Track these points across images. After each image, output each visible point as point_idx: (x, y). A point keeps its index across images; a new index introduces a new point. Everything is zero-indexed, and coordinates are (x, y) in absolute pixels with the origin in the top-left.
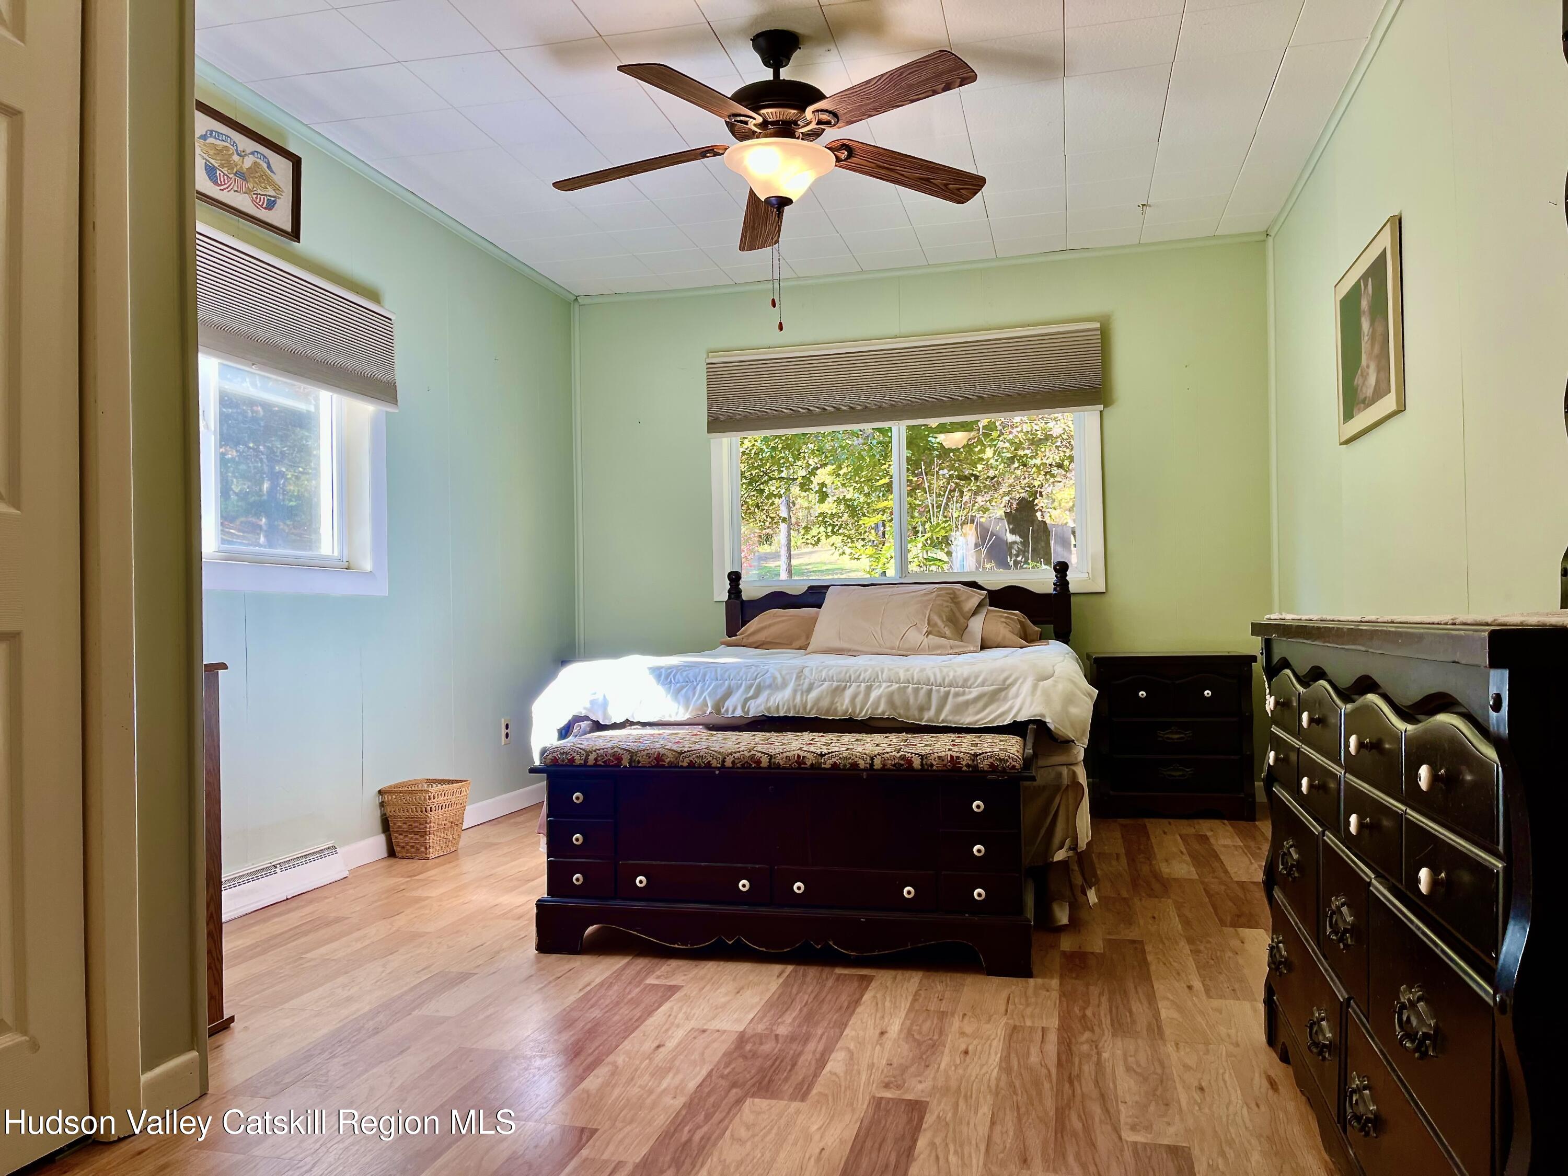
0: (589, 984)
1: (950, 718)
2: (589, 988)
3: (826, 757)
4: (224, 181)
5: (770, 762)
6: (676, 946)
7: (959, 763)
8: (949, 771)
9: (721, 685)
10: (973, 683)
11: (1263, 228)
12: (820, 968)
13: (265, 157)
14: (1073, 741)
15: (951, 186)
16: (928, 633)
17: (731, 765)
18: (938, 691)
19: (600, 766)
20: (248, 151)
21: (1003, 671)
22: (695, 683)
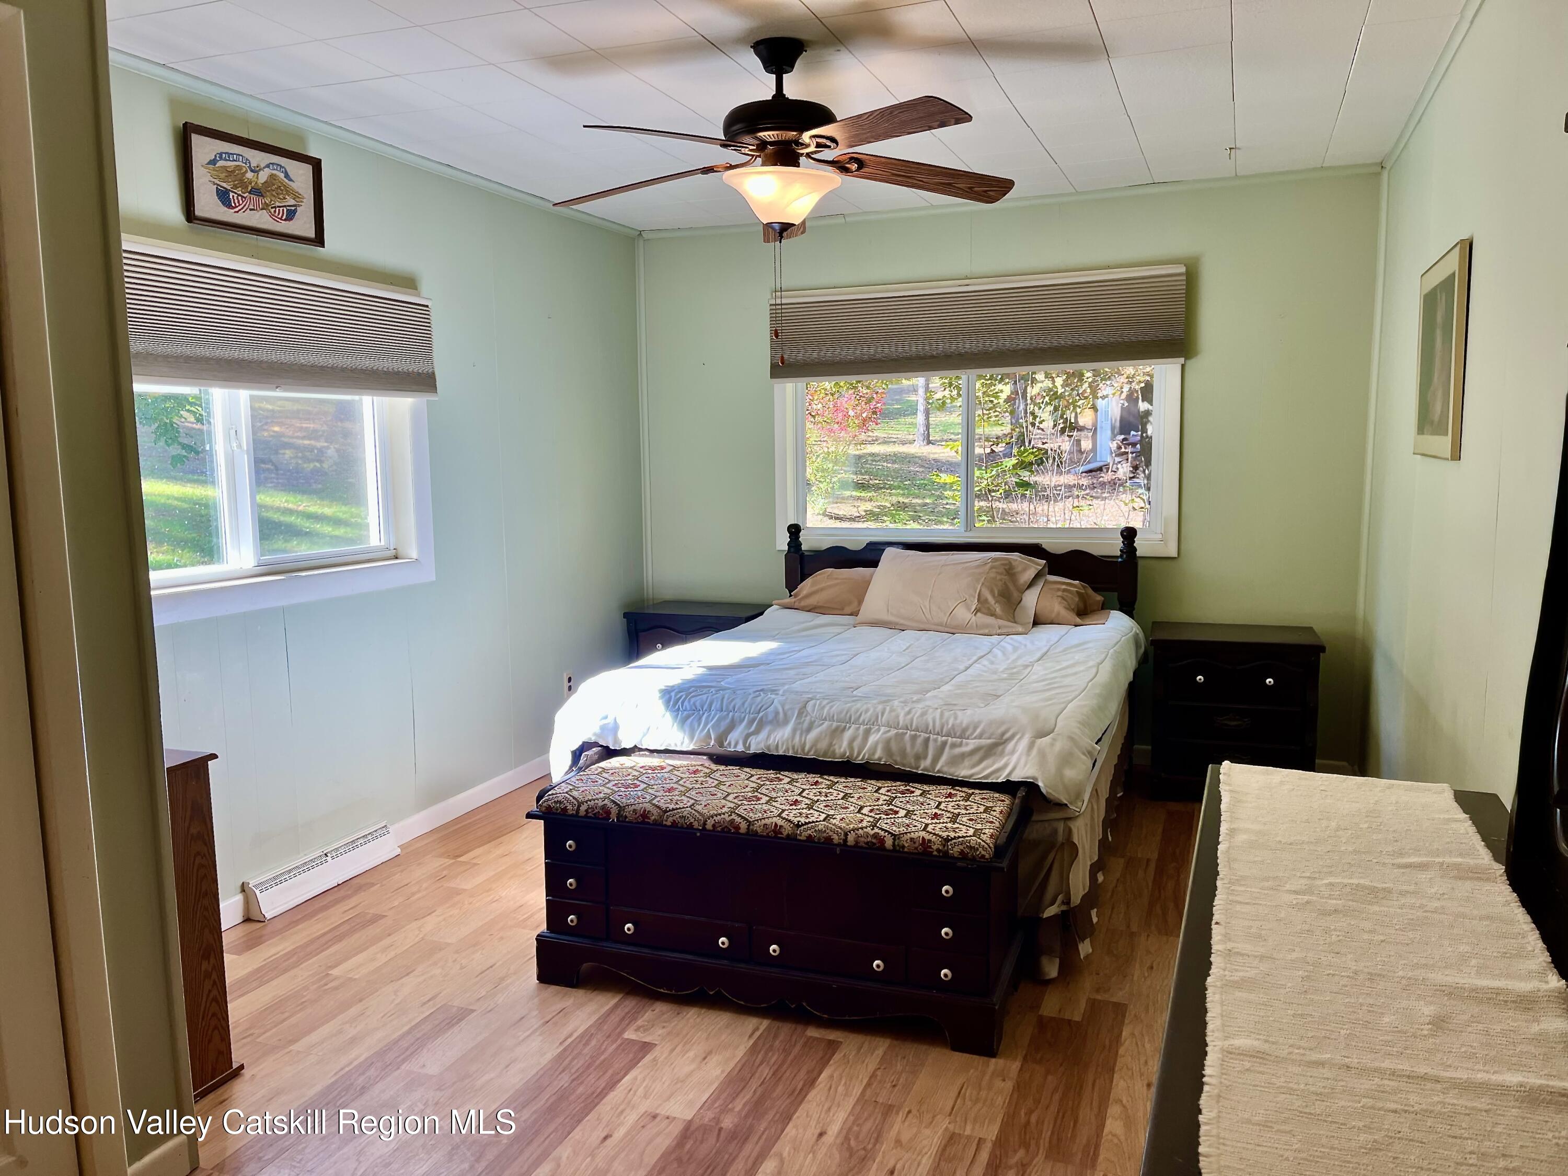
0: (570, 1035)
1: (945, 769)
2: (570, 1040)
3: (802, 828)
4: (239, 202)
5: (748, 829)
6: (662, 990)
7: (930, 847)
8: (918, 854)
9: (725, 718)
10: (972, 734)
11: (1379, 161)
12: (794, 1026)
13: (281, 166)
14: (1066, 805)
15: (976, 189)
16: (977, 611)
17: (711, 828)
18: (936, 740)
19: (590, 817)
20: (262, 166)
21: (1002, 723)
22: (701, 712)
